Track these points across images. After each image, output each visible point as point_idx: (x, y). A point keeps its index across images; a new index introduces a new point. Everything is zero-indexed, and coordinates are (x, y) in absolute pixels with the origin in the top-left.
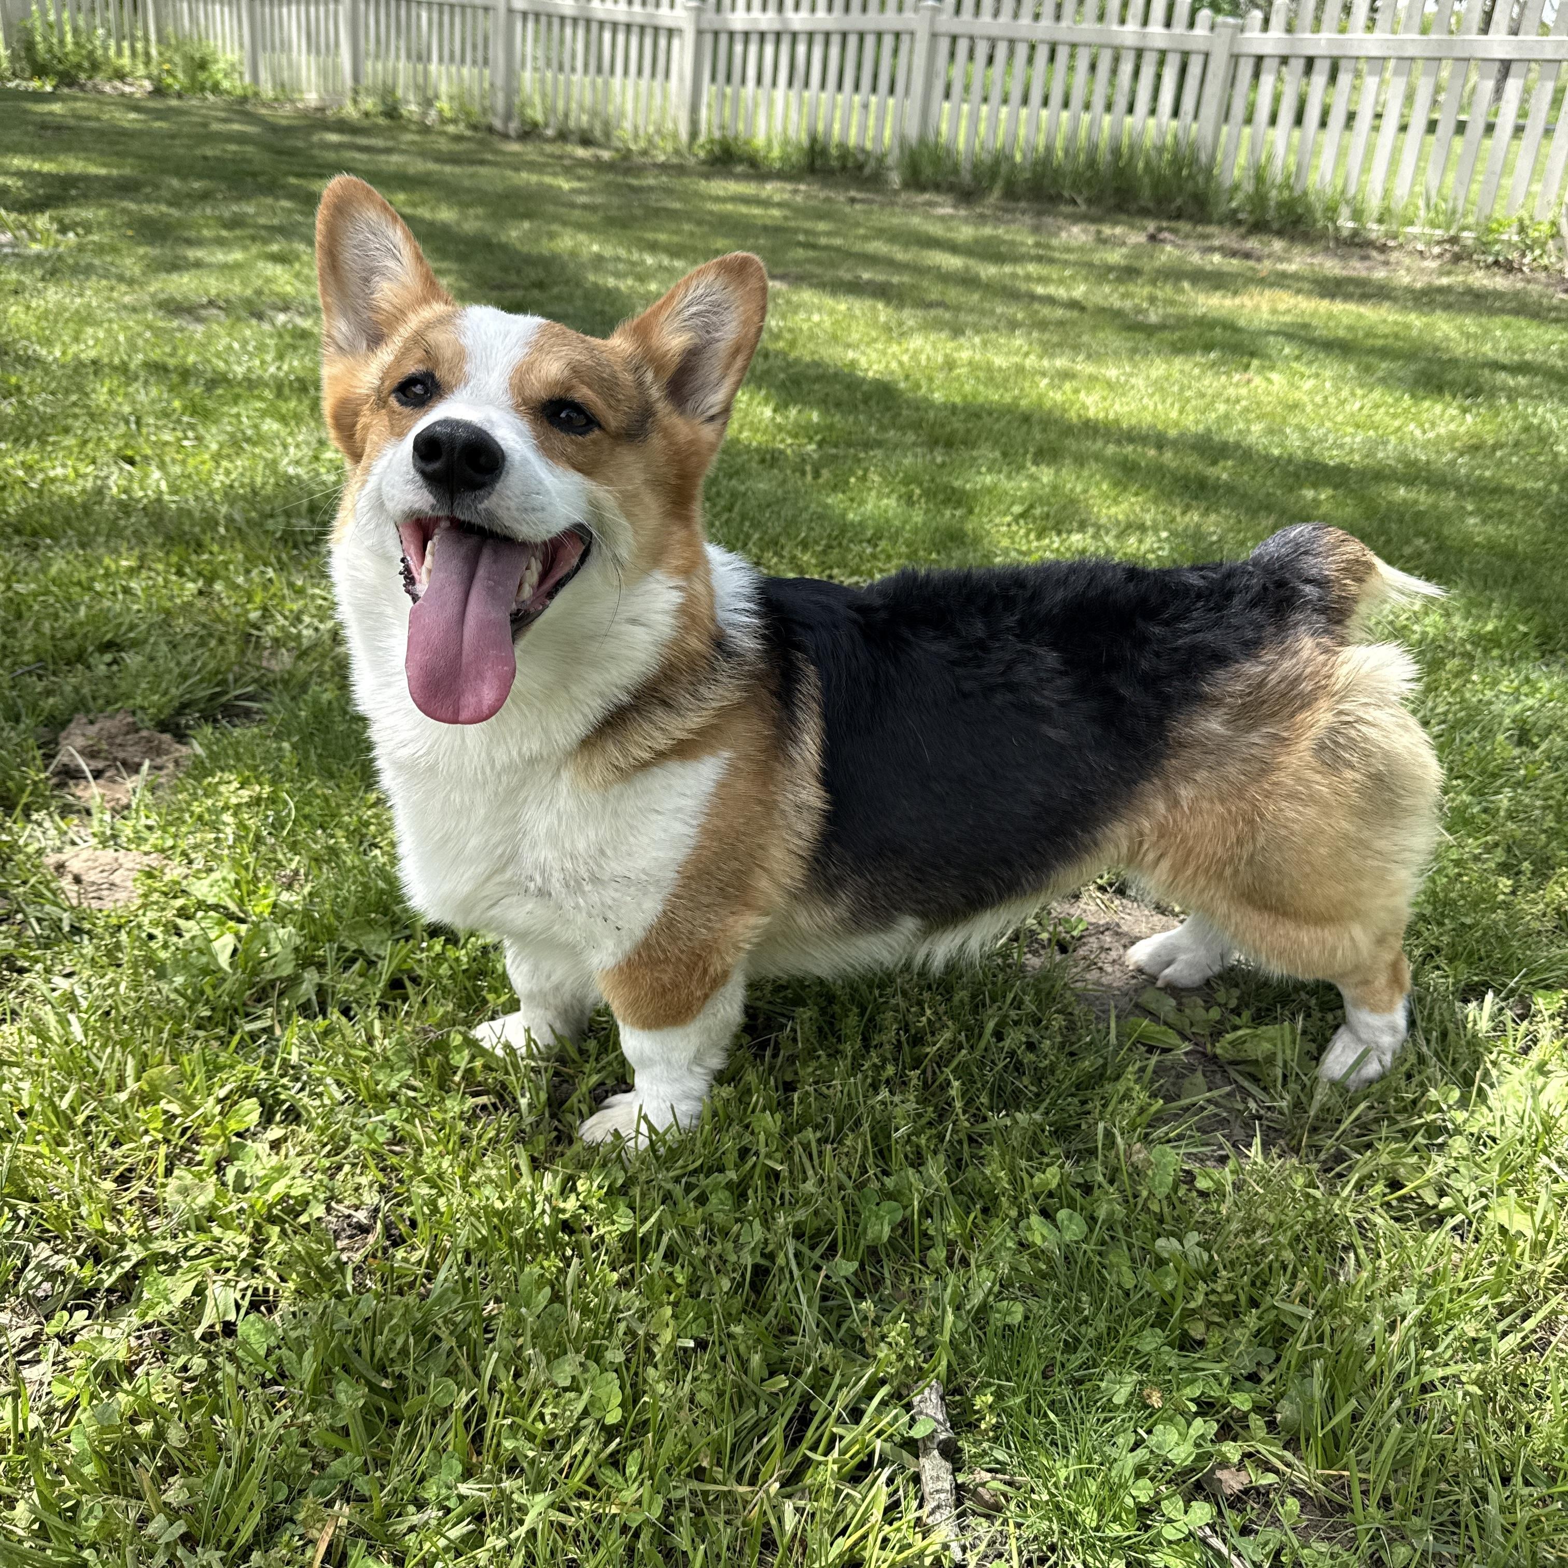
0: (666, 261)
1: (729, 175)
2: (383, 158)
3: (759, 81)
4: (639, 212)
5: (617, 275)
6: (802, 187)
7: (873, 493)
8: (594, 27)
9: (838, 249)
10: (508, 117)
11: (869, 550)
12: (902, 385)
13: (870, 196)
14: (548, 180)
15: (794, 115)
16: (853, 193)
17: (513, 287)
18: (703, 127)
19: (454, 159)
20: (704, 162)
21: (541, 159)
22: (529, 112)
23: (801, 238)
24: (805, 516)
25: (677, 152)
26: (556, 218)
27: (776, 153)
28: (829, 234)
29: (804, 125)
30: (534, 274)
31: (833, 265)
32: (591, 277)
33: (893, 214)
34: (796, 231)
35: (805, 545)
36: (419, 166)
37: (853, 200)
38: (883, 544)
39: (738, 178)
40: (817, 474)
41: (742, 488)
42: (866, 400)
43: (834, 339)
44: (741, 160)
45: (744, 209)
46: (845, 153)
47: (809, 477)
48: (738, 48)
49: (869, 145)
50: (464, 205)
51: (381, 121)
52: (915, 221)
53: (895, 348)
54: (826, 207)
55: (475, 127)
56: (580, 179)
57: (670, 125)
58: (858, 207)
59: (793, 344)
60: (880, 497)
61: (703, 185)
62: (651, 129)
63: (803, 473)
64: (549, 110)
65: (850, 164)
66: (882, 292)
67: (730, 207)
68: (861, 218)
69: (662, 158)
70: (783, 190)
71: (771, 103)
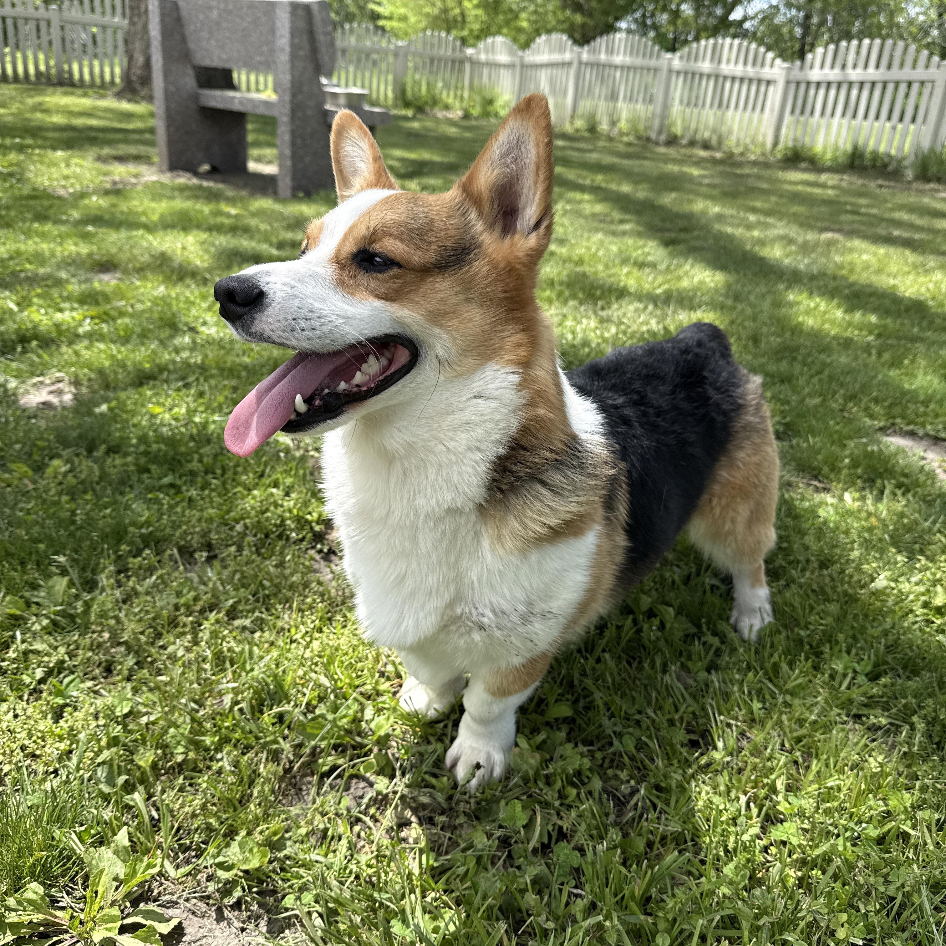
0: (762, 219)
1: (797, 169)
2: (588, 155)
3: (823, 114)
4: (742, 189)
5: (732, 225)
6: (846, 177)
7: (921, 371)
8: (721, 80)
9: (875, 216)
10: (660, 132)
11: (922, 409)
12: (931, 303)
13: (892, 184)
14: (686, 169)
15: (844, 132)
16: (880, 182)
17: (669, 230)
18: (782, 139)
19: (628, 156)
20: (780, 161)
21: (679, 157)
22: (673, 129)
23: (849, 208)
24: (875, 382)
25: (763, 154)
26: (691, 192)
27: (829, 156)
28: (867, 206)
29: (850, 140)
30: (682, 223)
31: (871, 225)
32: (717, 227)
33: (909, 195)
34: (846, 203)
35: (876, 401)
36: (608, 160)
37: (881, 186)
38: (932, 406)
39: (805, 170)
40: (879, 355)
41: (828, 360)
42: (907, 310)
43: (879, 271)
44: (804, 160)
45: (809, 189)
46: (875, 155)
47: (874, 357)
48: (812, 92)
49: (893, 152)
50: (636, 183)
51: (586, 134)
52: (926, 200)
53: (922, 279)
54: (864, 189)
55: (639, 138)
56: (704, 168)
57: (760, 138)
58: (883, 190)
59: (852, 271)
60: (925, 374)
61: (781, 174)
62: (748, 141)
63: (870, 354)
64: (686, 128)
65: (878, 164)
66: (908, 244)
67: (800, 188)
68: (889, 197)
69: (753, 157)
70: (832, 179)
71: (828, 126)
